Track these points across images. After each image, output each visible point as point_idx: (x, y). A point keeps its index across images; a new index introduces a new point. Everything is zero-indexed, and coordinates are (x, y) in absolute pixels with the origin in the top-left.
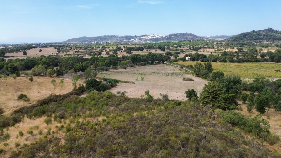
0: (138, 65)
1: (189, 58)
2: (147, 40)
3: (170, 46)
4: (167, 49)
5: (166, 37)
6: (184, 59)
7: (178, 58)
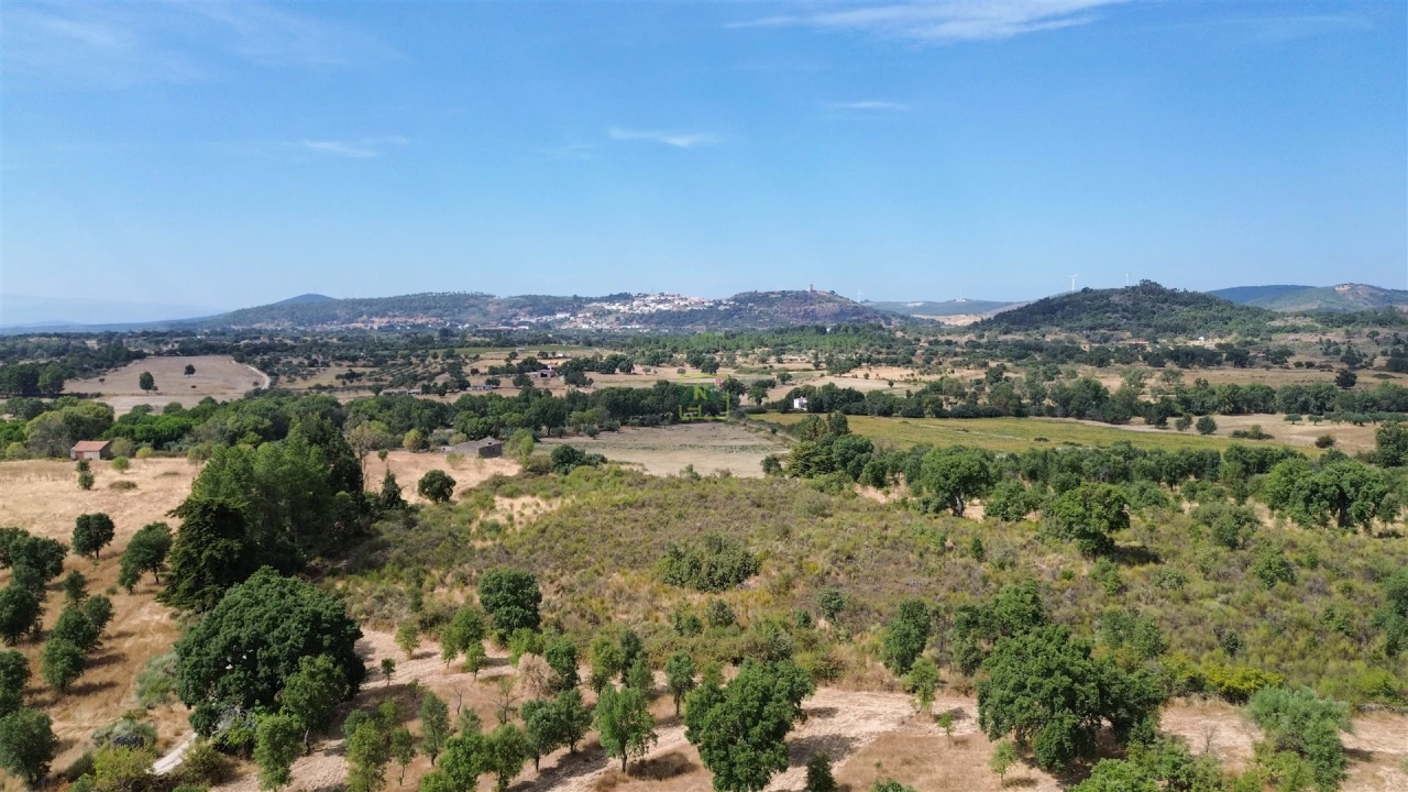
0: (632, 425)
1: (805, 401)
2: (630, 319)
3: (739, 352)
4: (727, 365)
5: (721, 308)
6: (785, 407)
7: (764, 400)
